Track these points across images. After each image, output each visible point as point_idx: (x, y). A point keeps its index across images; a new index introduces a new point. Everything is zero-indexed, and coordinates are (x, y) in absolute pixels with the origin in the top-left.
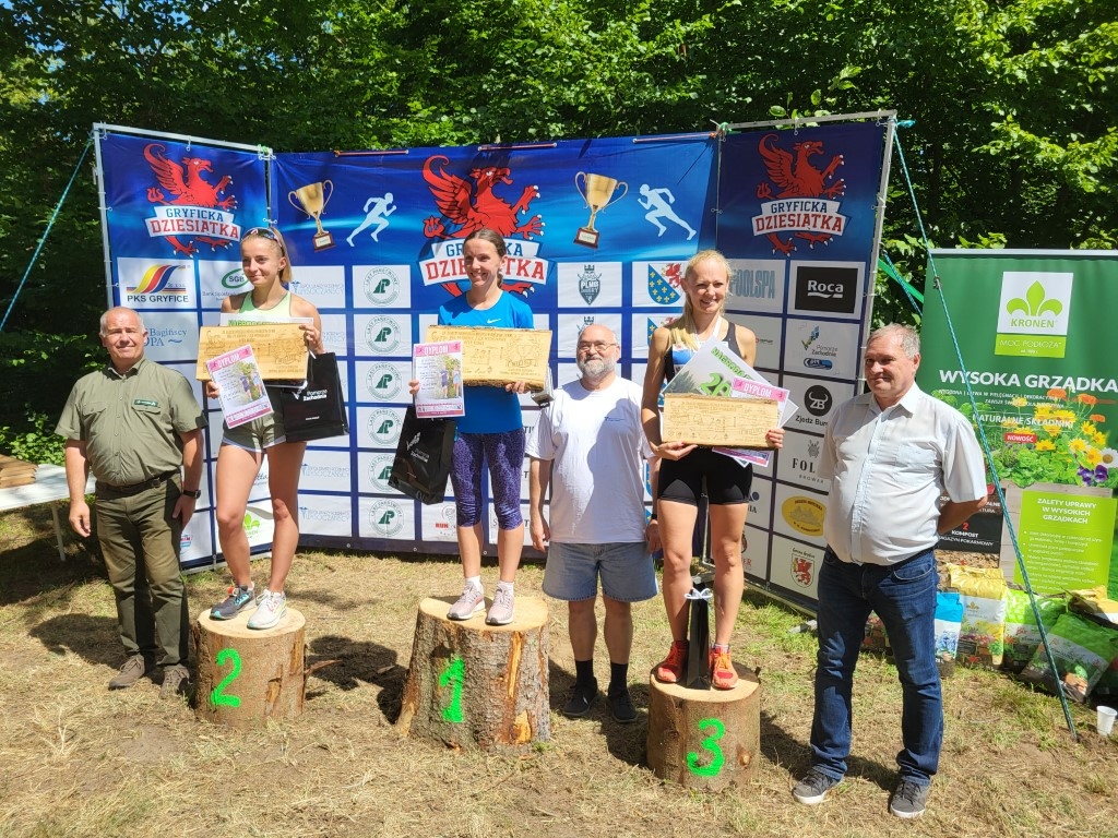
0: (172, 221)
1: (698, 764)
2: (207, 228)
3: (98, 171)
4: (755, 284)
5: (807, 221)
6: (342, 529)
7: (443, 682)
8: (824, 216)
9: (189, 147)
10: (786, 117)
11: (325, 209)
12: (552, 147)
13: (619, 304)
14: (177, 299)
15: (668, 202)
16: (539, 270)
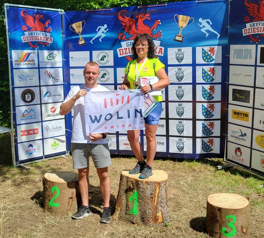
0: (30, 37)
2: (42, 39)
3: (6, 20)
7: (130, 200)
9: (35, 11)
11: (83, 31)
12: (165, 6)
13: (191, 63)
14: (31, 64)
15: (209, 24)
16: (161, 51)
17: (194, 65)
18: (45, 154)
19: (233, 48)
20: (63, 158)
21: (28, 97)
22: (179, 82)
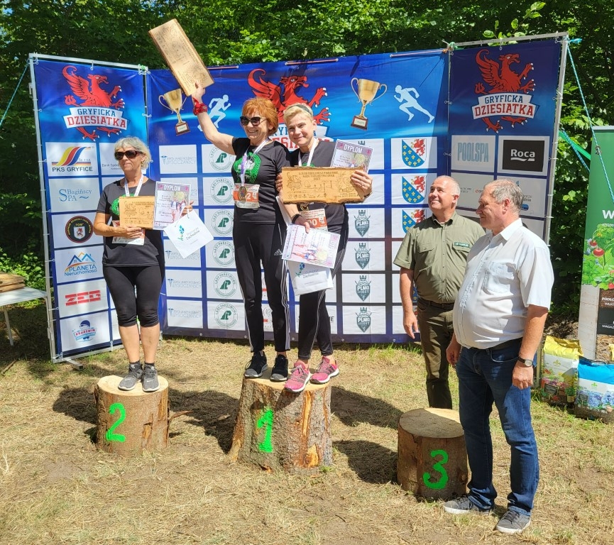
0: (82, 117)
2: (105, 122)
3: (33, 85)
4: (475, 152)
5: (509, 109)
6: (197, 323)
8: (521, 105)
9: (92, 68)
10: (494, 38)
11: (183, 107)
13: (382, 167)
14: (85, 169)
15: (414, 97)
17: (388, 171)
18: (114, 338)
19: (457, 140)
21: (79, 232)
22: (360, 204)
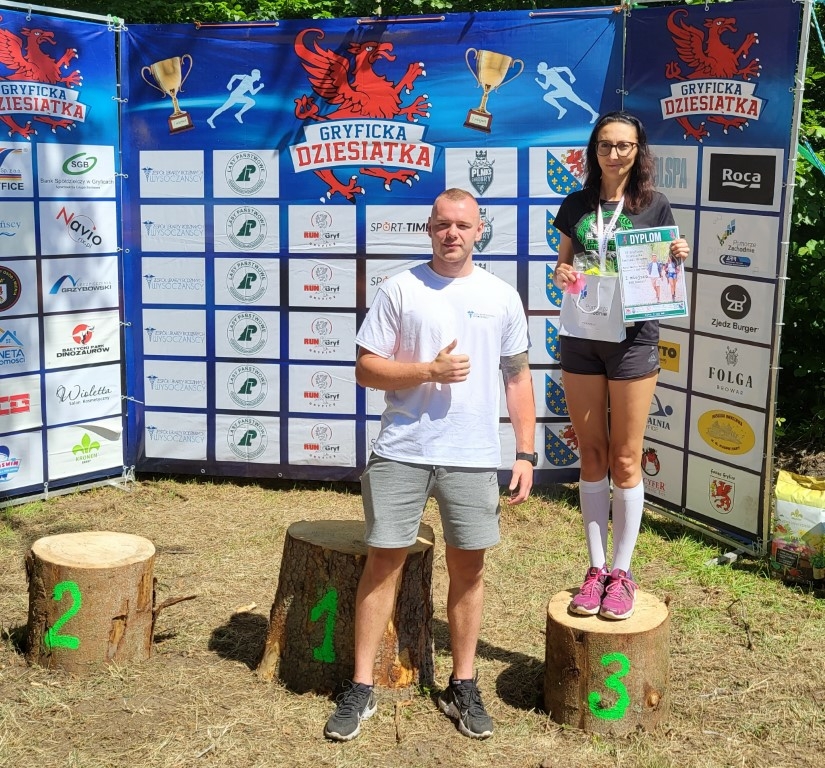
0: (8, 99)
1: (600, 706)
2: (48, 107)
4: (665, 173)
5: (720, 104)
6: (196, 451)
8: (739, 99)
9: (29, 16)
11: (183, 86)
12: (440, 20)
13: (514, 194)
14: (10, 186)
16: (424, 156)
17: (523, 201)
18: (52, 477)
20: (113, 487)
22: (478, 253)
